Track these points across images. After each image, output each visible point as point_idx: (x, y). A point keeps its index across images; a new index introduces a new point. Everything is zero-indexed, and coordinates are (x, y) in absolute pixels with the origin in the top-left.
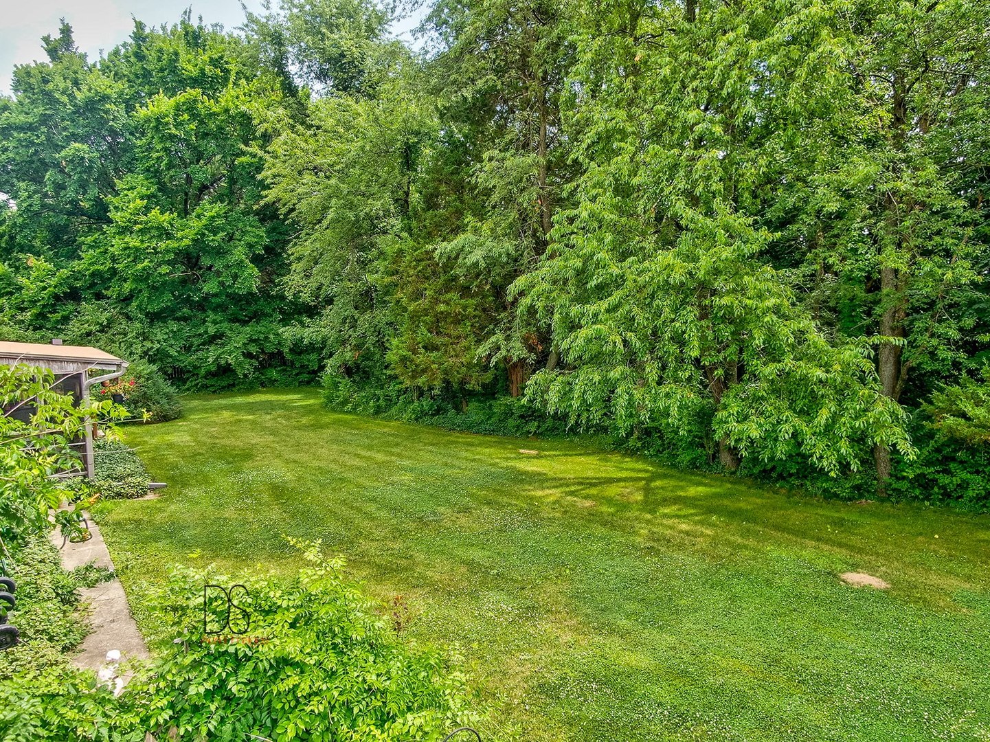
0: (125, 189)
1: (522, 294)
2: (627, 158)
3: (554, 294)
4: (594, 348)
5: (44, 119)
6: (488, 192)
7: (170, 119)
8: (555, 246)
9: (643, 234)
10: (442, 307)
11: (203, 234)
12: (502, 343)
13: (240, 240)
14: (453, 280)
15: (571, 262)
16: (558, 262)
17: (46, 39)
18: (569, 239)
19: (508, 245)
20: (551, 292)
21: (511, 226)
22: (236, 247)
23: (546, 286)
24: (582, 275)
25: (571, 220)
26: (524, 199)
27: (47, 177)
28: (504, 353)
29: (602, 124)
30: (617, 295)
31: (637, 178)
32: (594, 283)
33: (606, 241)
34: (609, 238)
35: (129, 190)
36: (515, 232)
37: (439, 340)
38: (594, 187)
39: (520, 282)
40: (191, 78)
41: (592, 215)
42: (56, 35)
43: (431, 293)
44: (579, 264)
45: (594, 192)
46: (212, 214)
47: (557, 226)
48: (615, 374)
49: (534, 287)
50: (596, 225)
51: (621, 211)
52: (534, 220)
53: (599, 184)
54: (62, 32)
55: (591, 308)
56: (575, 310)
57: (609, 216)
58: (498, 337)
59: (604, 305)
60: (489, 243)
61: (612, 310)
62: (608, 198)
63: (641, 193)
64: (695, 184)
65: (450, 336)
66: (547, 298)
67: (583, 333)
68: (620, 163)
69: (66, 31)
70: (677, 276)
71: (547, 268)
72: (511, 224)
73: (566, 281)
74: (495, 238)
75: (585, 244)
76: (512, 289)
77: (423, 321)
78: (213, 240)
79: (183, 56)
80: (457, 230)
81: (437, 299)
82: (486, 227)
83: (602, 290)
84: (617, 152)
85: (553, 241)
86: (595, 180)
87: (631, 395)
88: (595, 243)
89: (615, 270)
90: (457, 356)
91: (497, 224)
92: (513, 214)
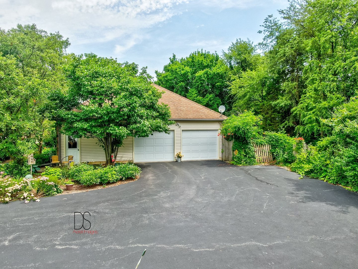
0: (191, 92)
1: (294, 111)
2: (317, 84)
3: (301, 111)
4: (310, 120)
5: (175, 78)
6: (285, 91)
7: (203, 76)
8: (302, 101)
9: (321, 99)
10: (273, 116)
11: (208, 102)
12: (288, 123)
13: (215, 103)
14: (275, 110)
15: (305, 104)
16: (302, 105)
17: (170, 59)
18: (305, 100)
19: (289, 102)
20: (300, 110)
21: (290, 98)
22: (214, 105)
23: (300, 109)
24: (307, 107)
25: (305, 97)
26: (293, 92)
27: (174, 90)
28: (288, 125)
29: (312, 77)
30: (314, 110)
31: (319, 88)
32: (310, 108)
33: (312, 100)
34: (313, 99)
35: (192, 92)
36: (290, 99)
37: (272, 123)
38: (310, 90)
39: (294, 109)
40: (206, 66)
41: (310, 95)
42: (172, 57)
43: (271, 113)
44: (307, 105)
45: (310, 91)
46: (210, 97)
47: (302, 98)
48: (314, 124)
49: (297, 110)
50: (310, 97)
51: (316, 94)
52: (295, 96)
53: (311, 89)
54: (173, 56)
55: (309, 113)
56: (306, 113)
57: (313, 95)
58: (286, 122)
59: (312, 112)
60: (285, 101)
61: (313, 113)
62: (313, 92)
63: (320, 91)
64: (331, 89)
65: (274, 122)
66: (300, 111)
67: (307, 117)
68: (315, 85)
69: (174, 56)
70: (327, 106)
71: (300, 106)
72: (290, 97)
73: (304, 108)
74: (286, 100)
75: (308, 101)
76: (292, 110)
77: (268, 119)
78: (211, 103)
79: (204, 61)
80: (276, 99)
81: (271, 114)
82: (284, 98)
83: (311, 109)
84: (315, 83)
85: (301, 101)
86: (310, 88)
87: (317, 128)
88: (310, 101)
89: (314, 105)
90: (276, 127)
91: (287, 98)
92: (291, 95)
